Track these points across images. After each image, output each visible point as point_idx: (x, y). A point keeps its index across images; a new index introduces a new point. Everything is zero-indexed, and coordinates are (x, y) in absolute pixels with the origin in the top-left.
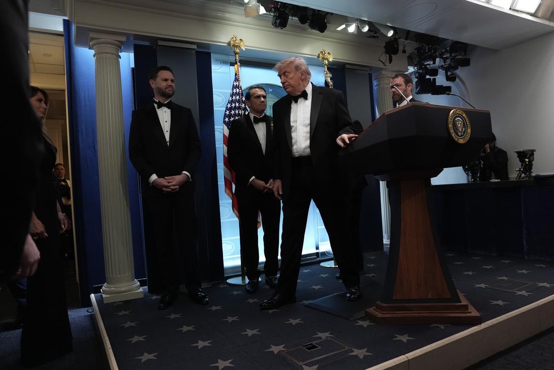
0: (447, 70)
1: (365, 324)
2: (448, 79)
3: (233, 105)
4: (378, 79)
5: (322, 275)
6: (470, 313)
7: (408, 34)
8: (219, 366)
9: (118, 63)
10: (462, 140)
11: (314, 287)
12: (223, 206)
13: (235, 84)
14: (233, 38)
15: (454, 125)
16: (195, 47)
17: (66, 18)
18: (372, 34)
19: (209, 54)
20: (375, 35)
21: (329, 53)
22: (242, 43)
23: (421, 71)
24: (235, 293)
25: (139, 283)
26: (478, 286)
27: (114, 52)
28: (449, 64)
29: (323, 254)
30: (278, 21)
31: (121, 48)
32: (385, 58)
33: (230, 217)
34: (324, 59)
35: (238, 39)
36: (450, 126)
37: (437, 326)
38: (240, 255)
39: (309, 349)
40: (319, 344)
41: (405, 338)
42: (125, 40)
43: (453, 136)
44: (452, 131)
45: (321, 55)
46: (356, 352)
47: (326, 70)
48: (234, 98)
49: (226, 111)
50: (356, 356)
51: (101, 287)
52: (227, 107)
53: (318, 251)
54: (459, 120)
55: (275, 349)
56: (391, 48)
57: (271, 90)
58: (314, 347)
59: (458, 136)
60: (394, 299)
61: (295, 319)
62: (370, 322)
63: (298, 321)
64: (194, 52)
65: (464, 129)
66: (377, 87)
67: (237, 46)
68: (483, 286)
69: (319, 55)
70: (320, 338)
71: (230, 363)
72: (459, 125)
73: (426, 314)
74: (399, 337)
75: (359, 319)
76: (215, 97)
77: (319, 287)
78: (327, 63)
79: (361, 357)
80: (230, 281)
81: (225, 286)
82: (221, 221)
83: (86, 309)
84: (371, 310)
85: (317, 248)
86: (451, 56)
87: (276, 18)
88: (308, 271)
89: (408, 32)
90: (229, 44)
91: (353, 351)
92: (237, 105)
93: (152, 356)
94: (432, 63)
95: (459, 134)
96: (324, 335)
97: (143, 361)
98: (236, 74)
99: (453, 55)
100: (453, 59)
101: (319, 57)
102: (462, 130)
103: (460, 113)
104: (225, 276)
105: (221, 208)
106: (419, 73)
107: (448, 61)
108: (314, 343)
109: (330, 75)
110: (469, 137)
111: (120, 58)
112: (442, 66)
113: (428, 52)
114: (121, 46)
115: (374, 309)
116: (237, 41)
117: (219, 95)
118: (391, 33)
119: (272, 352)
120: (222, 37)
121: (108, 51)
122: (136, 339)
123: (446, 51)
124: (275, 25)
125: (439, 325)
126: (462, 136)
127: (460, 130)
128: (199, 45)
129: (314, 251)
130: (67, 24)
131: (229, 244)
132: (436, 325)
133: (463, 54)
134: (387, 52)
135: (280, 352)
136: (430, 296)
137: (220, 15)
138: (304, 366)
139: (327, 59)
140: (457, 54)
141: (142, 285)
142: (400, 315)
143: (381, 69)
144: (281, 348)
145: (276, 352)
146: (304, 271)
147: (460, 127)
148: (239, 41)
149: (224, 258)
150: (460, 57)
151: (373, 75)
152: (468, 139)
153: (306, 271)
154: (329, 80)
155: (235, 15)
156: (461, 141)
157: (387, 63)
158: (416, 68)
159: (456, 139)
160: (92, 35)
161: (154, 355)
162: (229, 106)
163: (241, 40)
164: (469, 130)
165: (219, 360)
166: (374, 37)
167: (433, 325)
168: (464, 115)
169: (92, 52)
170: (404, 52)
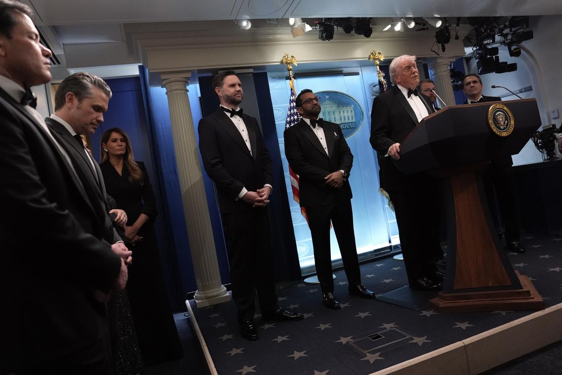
0: (509, 45)
1: (428, 314)
2: (512, 54)
3: (292, 118)
4: (434, 67)
5: (394, 269)
6: (533, 298)
7: (459, 20)
8: (294, 357)
9: (187, 97)
10: (506, 133)
11: (385, 281)
12: (294, 211)
13: (292, 98)
14: (285, 56)
15: (495, 119)
16: (251, 70)
17: (141, 64)
18: (421, 27)
19: (265, 74)
20: (424, 27)
21: (379, 53)
22: (294, 60)
23: (480, 52)
24: (311, 291)
25: (225, 288)
26: (552, 270)
27: (183, 88)
28: (511, 39)
29: (396, 247)
30: (324, 35)
31: (188, 83)
32: (438, 47)
33: (302, 221)
34: (375, 59)
35: (290, 56)
36: (490, 121)
37: (499, 313)
38: (314, 256)
39: (374, 339)
40: (384, 334)
41: (464, 326)
42: (190, 76)
43: (495, 130)
44: (493, 126)
45: (371, 56)
46: (416, 340)
47: (378, 70)
48: (292, 111)
49: (286, 125)
50: (416, 343)
51: (194, 294)
52: (287, 121)
53: (391, 245)
54: (499, 115)
55: (344, 340)
56: (443, 37)
57: (328, 97)
58: (379, 337)
59: (501, 129)
60: (455, 288)
61: (364, 312)
62: (434, 312)
63: (366, 314)
64: (251, 75)
65: (506, 122)
66: (435, 76)
67: (289, 63)
68: (557, 269)
69: (370, 56)
70: (385, 329)
71: (304, 354)
72: (501, 118)
73: (487, 302)
74: (459, 325)
75: (423, 310)
76: (275, 112)
77: (390, 280)
78: (378, 63)
79: (420, 344)
80: (307, 280)
81: (303, 285)
82: (294, 225)
83: (184, 313)
84: (434, 300)
85: (390, 242)
86: (511, 31)
87: (322, 32)
88: (381, 265)
89: (459, 19)
90: (282, 62)
91: (413, 339)
92: (296, 117)
93: (239, 351)
94: (491, 41)
95: (502, 127)
96: (388, 326)
97: (232, 355)
98: (292, 89)
99: (513, 29)
100: (514, 33)
101: (369, 58)
102: (504, 123)
103: (501, 107)
104: (303, 275)
105: (292, 214)
106: (478, 54)
107: (509, 37)
108: (379, 333)
109: (382, 74)
110: (512, 129)
111: (188, 91)
112: (504, 42)
113: (484, 33)
114: (186, 82)
115: (437, 299)
116: (289, 59)
117: (279, 110)
118: (439, 24)
119: (341, 343)
120: (275, 57)
121: (177, 87)
122: (225, 337)
123: (506, 27)
124: (322, 38)
125: (500, 312)
126: (505, 129)
127: (502, 123)
128: (254, 68)
129: (388, 245)
130: (142, 69)
131: (303, 246)
132: (497, 312)
133: (525, 26)
134: (439, 42)
135: (347, 342)
136: (490, 285)
137: (271, 37)
138: (367, 354)
139: (378, 59)
140: (519, 27)
141: (228, 290)
142: (461, 304)
143: (435, 58)
144: (349, 339)
145: (344, 343)
146: (378, 265)
147: (502, 121)
148: (291, 58)
149: (300, 259)
150: (522, 30)
151: (428, 65)
152: (512, 130)
153: (379, 265)
154: (382, 80)
155: (283, 35)
156: (504, 134)
157: (440, 52)
158: (475, 49)
159: (498, 133)
160: (163, 77)
161: (241, 349)
162: (288, 119)
163: (292, 57)
164: (512, 122)
165: (295, 352)
166: (423, 29)
167: (494, 312)
168: (505, 108)
169: (164, 90)
170: (457, 38)
